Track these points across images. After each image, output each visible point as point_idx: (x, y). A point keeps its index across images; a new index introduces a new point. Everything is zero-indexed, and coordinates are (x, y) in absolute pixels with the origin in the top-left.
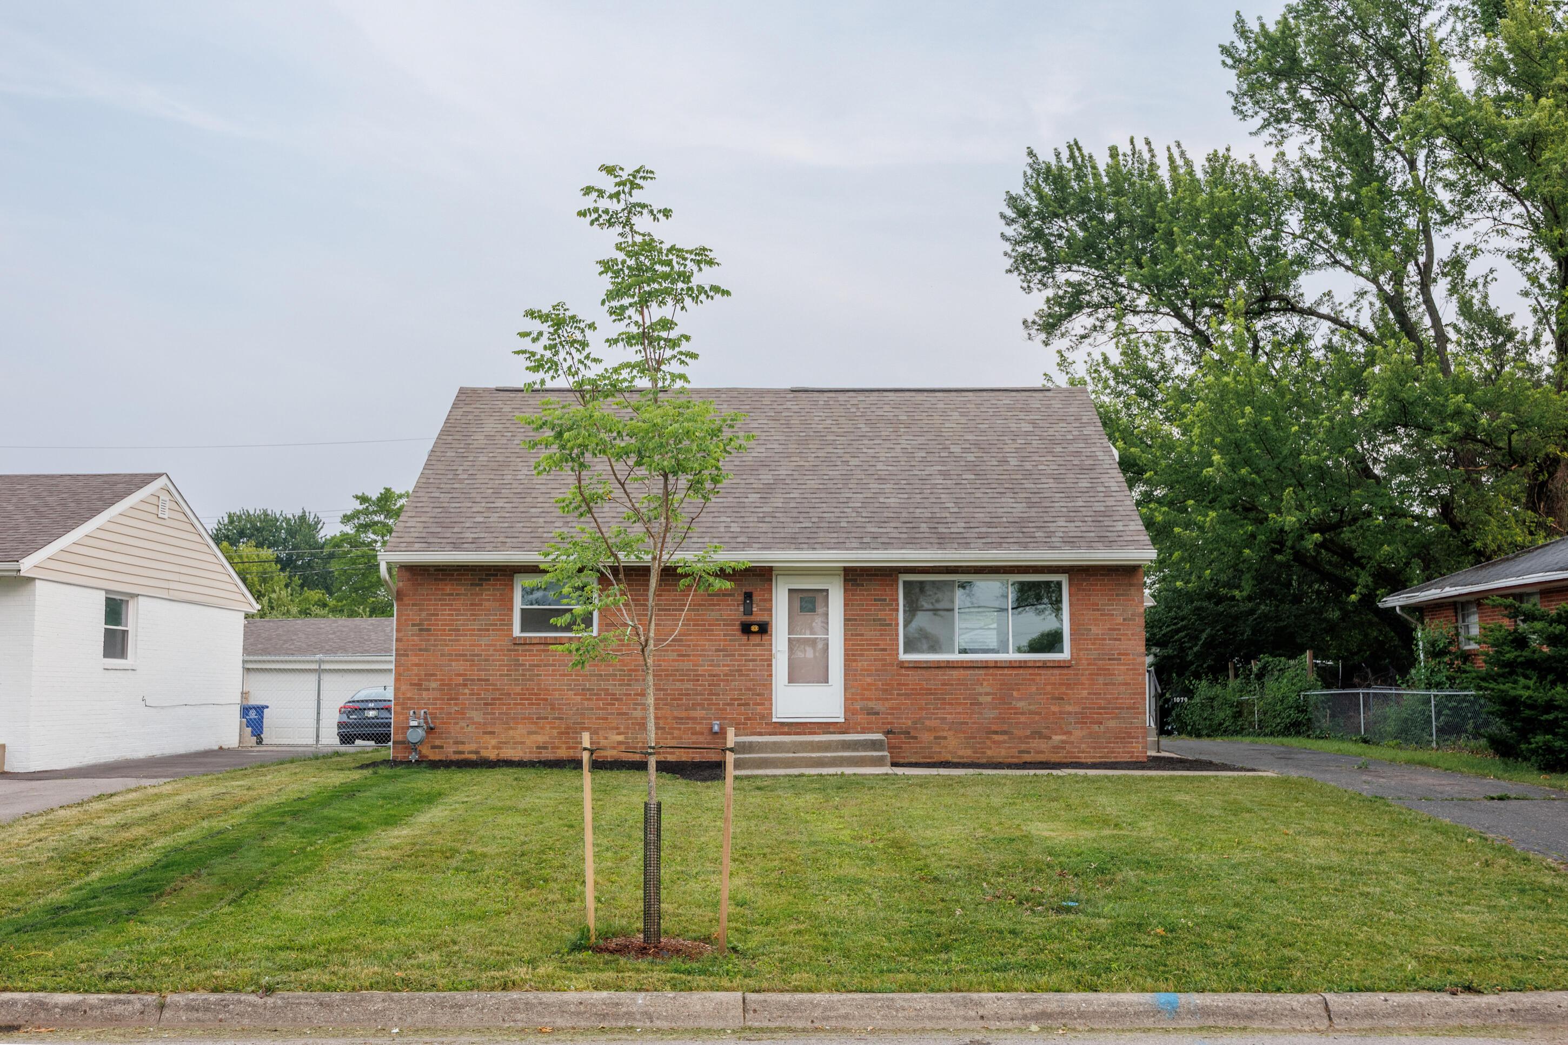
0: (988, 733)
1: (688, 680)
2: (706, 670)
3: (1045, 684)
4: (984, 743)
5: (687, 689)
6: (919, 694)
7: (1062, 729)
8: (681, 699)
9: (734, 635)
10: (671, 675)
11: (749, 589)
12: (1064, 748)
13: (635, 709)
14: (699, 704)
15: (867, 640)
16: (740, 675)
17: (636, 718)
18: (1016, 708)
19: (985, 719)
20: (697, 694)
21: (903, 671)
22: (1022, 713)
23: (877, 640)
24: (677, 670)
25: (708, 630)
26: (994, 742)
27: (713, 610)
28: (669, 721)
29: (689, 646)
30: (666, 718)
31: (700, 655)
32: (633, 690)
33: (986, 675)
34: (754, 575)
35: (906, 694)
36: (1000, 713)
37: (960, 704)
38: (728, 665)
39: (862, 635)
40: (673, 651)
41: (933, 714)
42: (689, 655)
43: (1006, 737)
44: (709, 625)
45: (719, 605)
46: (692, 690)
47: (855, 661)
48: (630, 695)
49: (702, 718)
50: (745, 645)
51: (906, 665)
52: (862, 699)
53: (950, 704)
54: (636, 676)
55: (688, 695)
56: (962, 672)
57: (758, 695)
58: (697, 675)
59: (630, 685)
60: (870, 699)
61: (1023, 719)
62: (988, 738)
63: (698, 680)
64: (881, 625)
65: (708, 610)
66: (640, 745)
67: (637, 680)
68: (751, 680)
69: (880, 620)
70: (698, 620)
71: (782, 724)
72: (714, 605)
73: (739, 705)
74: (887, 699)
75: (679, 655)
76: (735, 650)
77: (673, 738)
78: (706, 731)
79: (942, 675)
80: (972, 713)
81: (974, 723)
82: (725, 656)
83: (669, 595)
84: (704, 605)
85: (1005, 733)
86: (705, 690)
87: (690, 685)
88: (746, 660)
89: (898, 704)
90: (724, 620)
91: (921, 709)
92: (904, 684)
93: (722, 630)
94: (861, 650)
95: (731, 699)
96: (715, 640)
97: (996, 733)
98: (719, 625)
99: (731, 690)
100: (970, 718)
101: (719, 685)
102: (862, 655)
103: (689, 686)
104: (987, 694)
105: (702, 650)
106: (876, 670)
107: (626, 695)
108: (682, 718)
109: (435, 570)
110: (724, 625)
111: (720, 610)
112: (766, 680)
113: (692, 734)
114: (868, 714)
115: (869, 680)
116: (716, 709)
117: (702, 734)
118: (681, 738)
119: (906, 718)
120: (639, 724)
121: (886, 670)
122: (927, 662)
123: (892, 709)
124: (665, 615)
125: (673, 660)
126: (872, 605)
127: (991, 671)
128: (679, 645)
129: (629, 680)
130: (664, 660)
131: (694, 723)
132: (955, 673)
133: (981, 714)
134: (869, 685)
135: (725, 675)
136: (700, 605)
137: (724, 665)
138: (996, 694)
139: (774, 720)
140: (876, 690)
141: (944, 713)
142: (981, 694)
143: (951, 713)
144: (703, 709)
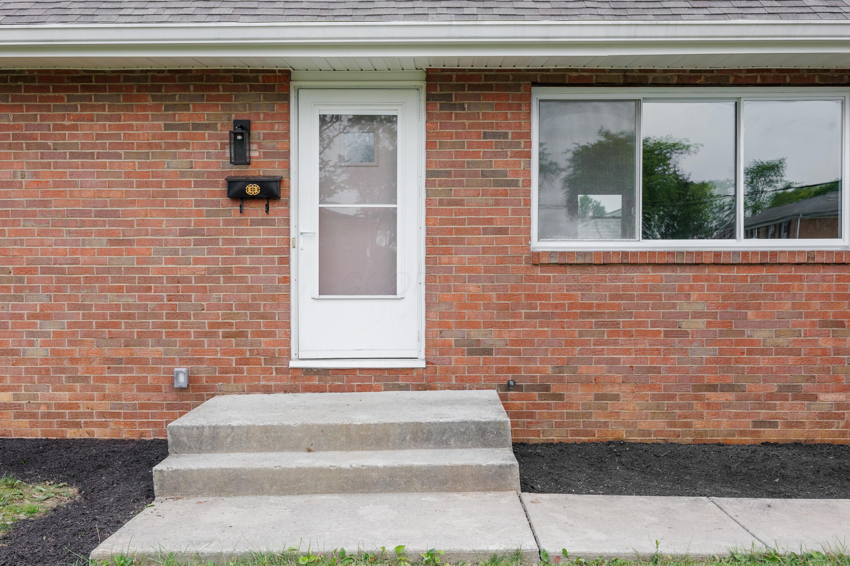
0: (697, 388)
1: (130, 290)
2: (161, 271)
3: (809, 297)
4: (690, 406)
5: (128, 306)
6: (569, 315)
7: (838, 380)
8: (116, 325)
9: (217, 204)
10: (97, 280)
11: (243, 115)
12: (840, 417)
13: (31, 344)
14: (152, 334)
15: (469, 212)
16: (227, 280)
17: (33, 361)
18: (752, 342)
19: (694, 361)
20: (145, 316)
21: (538, 272)
22: (763, 352)
23: (489, 212)
24: (109, 271)
25: (166, 194)
26: (709, 406)
27: (174, 156)
28: (95, 365)
29: (130, 224)
30: (89, 360)
31: (152, 242)
32: (26, 307)
33: (696, 279)
34: (252, 88)
35: (544, 315)
36: (721, 351)
37: (645, 334)
38: (204, 261)
39: (460, 203)
40: (99, 234)
41: (594, 352)
42: (130, 242)
43: (731, 396)
44: (169, 184)
45: (186, 146)
46: (138, 307)
47: (448, 251)
48: (21, 316)
49: (158, 361)
50: (236, 222)
51: (544, 260)
52: (460, 325)
53: (626, 333)
54: (30, 281)
55: (129, 316)
56: (650, 272)
57: (263, 316)
58: (146, 280)
59: (21, 299)
60: (474, 325)
61: (763, 361)
62: (697, 398)
63: (149, 289)
64: (497, 183)
65: (165, 155)
66: (43, 409)
67: (32, 289)
68: (249, 289)
69: (494, 173)
70: (146, 175)
71: (309, 371)
72: (176, 146)
73: (227, 335)
74: (506, 325)
75: (111, 242)
76: (219, 232)
77: (104, 397)
78: (164, 385)
79: (614, 279)
80: (667, 352)
81: (671, 370)
82: (197, 243)
83: (91, 128)
84: (158, 146)
85: (730, 388)
86: (161, 307)
87: (132, 299)
88: (238, 252)
89: (528, 334)
90: (197, 175)
91: (571, 343)
92: (540, 297)
93: (193, 194)
94: (458, 231)
95: (212, 325)
96: (181, 214)
97: (712, 388)
98: (188, 184)
99: (210, 307)
100: (665, 360)
101: (189, 298)
102: (460, 241)
103: (131, 301)
104: (697, 315)
105: (156, 233)
106: (487, 270)
107: (13, 316)
108: (119, 361)
110: (197, 184)
111: (188, 155)
112: (278, 289)
113: (139, 390)
114: (471, 352)
115: (472, 288)
116: (183, 344)
117: (158, 389)
118: (118, 397)
119: (542, 361)
120: (39, 371)
121: (505, 270)
122: (584, 254)
123: (514, 342)
124: (83, 166)
125: (101, 252)
126: (479, 145)
127: (706, 272)
128: (111, 224)
129: (17, 289)
130: (83, 252)
131: (143, 370)
132: (636, 275)
133: (685, 352)
134: (473, 297)
135: (200, 279)
136: (150, 146)
137: (197, 261)
138: (714, 315)
139: (293, 364)
140: (487, 307)
141: (614, 352)
142: (685, 316)
143: (627, 352)
144: (159, 343)
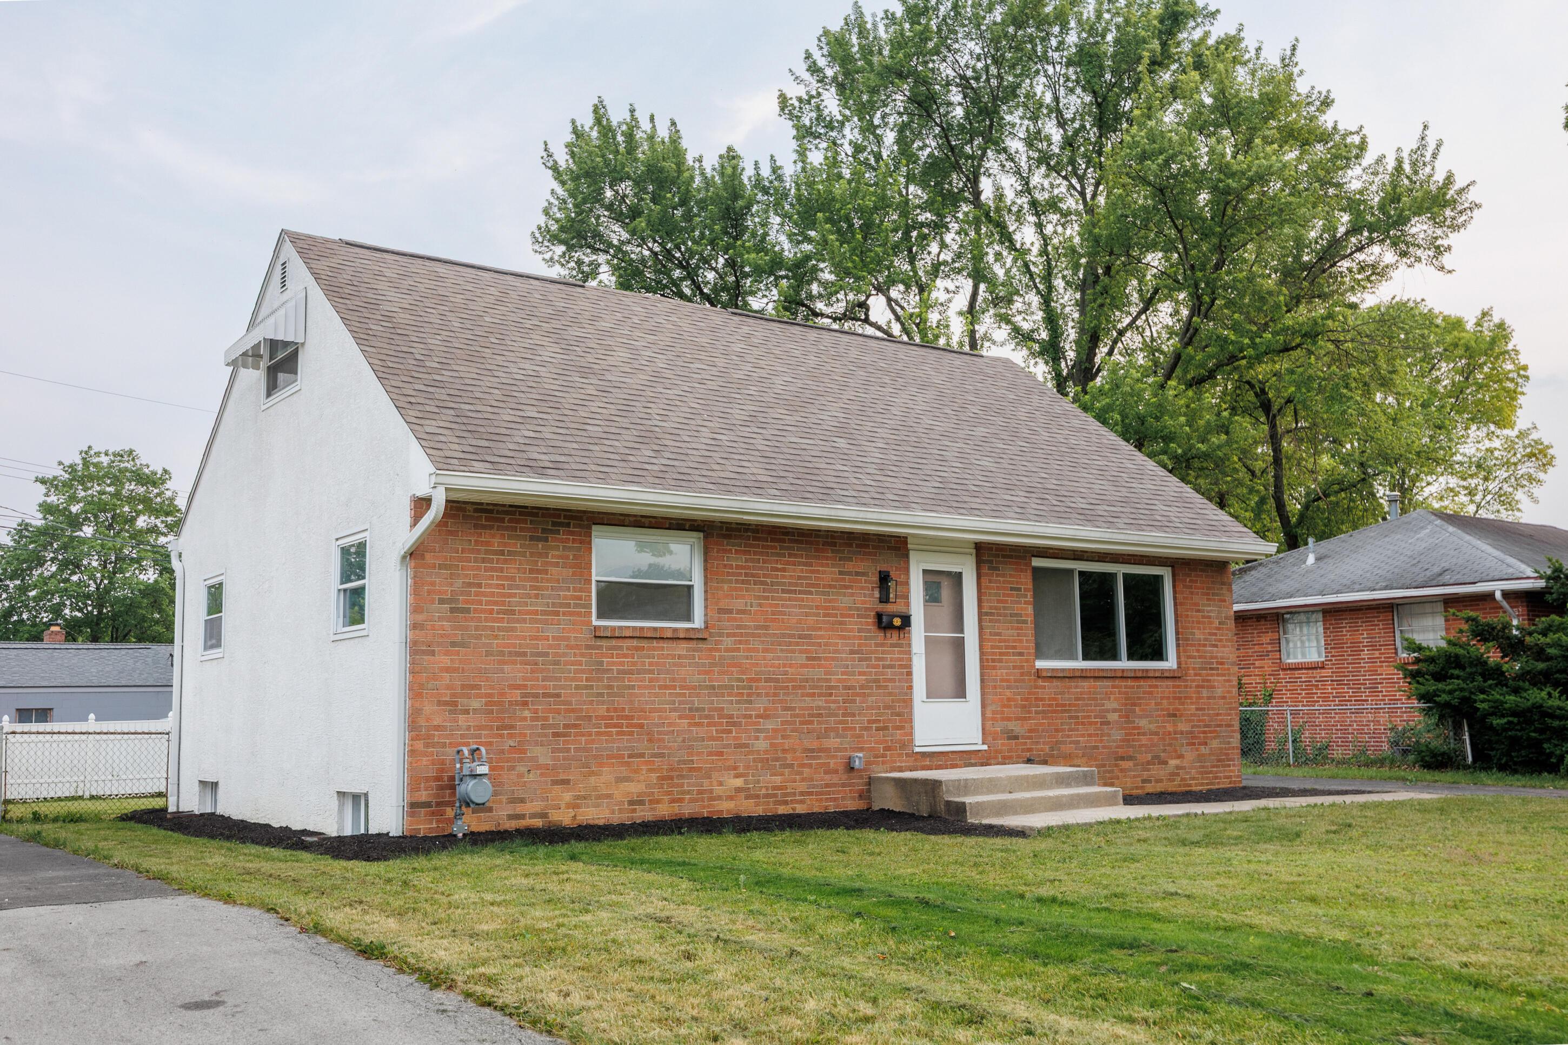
0: (1116, 759)
1: (820, 695)
2: (839, 680)
3: (1162, 698)
4: (1112, 771)
5: (819, 708)
6: (1055, 712)
7: (1176, 751)
8: (811, 722)
9: (869, 630)
10: (800, 687)
11: (884, 567)
12: (1178, 774)
13: (757, 738)
14: (833, 729)
15: (1005, 641)
16: (879, 687)
17: (758, 752)
18: (1139, 728)
19: (1114, 741)
20: (829, 715)
21: (1040, 683)
22: (1144, 734)
23: (1015, 641)
24: (807, 680)
25: (841, 623)
26: (1122, 771)
27: (844, 594)
28: (798, 754)
29: (820, 645)
30: (794, 751)
31: (833, 659)
32: (754, 709)
33: (1113, 687)
34: (889, 548)
35: (1043, 712)
36: (1126, 734)
37: (1091, 723)
38: (864, 674)
39: (999, 634)
40: (801, 652)
41: (1068, 736)
42: (819, 659)
43: (1131, 764)
44: (842, 616)
45: (851, 587)
46: (825, 708)
47: (994, 668)
48: (750, 716)
49: (838, 750)
50: (882, 645)
51: (1044, 674)
52: (1003, 719)
53: (1083, 723)
54: (757, 688)
55: (820, 715)
56: (1092, 682)
57: (898, 715)
58: (830, 687)
59: (750, 702)
60: (1009, 719)
61: (1144, 740)
62: (1116, 765)
63: (831, 695)
64: (1018, 622)
65: (838, 594)
66: (763, 791)
67: (759, 695)
68: (890, 694)
69: (1016, 615)
70: (826, 608)
71: (924, 754)
72: (846, 587)
73: (878, 729)
74: (1025, 719)
75: (808, 659)
76: (872, 652)
77: (803, 780)
78: (841, 768)
79: (1076, 687)
80: (1102, 735)
81: (1104, 747)
82: (860, 660)
83: (794, 571)
84: (835, 587)
85: (1130, 758)
86: (839, 708)
87: (820, 702)
88: (884, 667)
89: (1036, 724)
90: (858, 609)
91: (1057, 730)
92: (1042, 700)
93: (856, 624)
94: (1001, 654)
95: (869, 722)
96: (849, 638)
97: (1122, 758)
98: (852, 616)
99: (868, 708)
100: (1101, 741)
101: (854, 701)
102: (1000, 661)
103: (820, 704)
104: (1115, 711)
105: (835, 652)
106: (1016, 681)
107: (745, 716)
108: (812, 751)
109: (476, 510)
110: (859, 617)
111: (852, 595)
112: (906, 694)
113: (826, 773)
114: (1009, 738)
115: (1008, 693)
116: (852, 736)
117: (836, 772)
118: (812, 779)
119: (1044, 743)
120: (762, 760)
121: (1023, 681)
122: (1063, 670)
123: (1030, 731)
124: (790, 599)
125: (803, 666)
126: (1008, 595)
127: (1117, 682)
128: (809, 644)
129: (749, 695)
130: (791, 666)
131: (828, 757)
132: (1085, 684)
133: (1109, 735)
134: (1009, 699)
135: (862, 687)
136: (830, 586)
137: (860, 674)
138: (1120, 710)
139: (917, 750)
140: (1016, 706)
141: (1077, 736)
142: (1108, 711)
143: (1083, 736)
144: (837, 736)
